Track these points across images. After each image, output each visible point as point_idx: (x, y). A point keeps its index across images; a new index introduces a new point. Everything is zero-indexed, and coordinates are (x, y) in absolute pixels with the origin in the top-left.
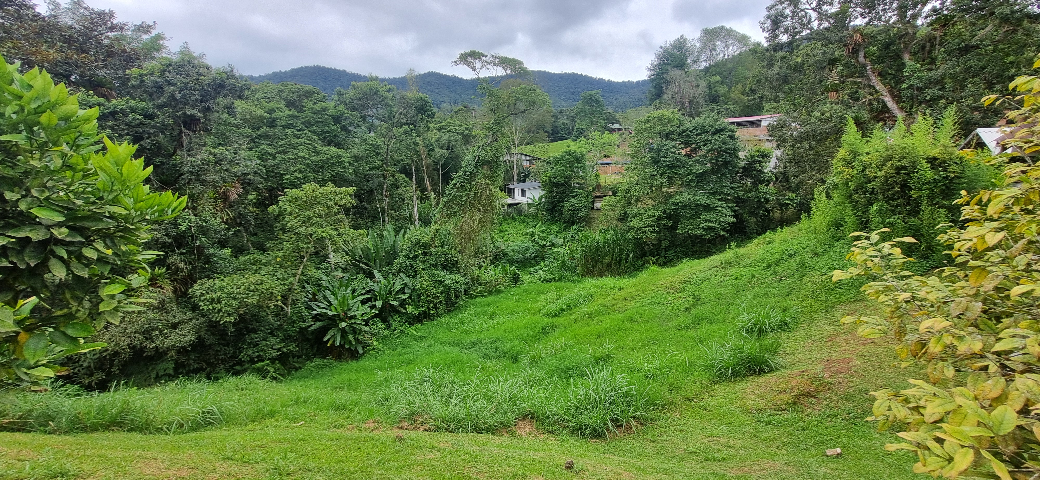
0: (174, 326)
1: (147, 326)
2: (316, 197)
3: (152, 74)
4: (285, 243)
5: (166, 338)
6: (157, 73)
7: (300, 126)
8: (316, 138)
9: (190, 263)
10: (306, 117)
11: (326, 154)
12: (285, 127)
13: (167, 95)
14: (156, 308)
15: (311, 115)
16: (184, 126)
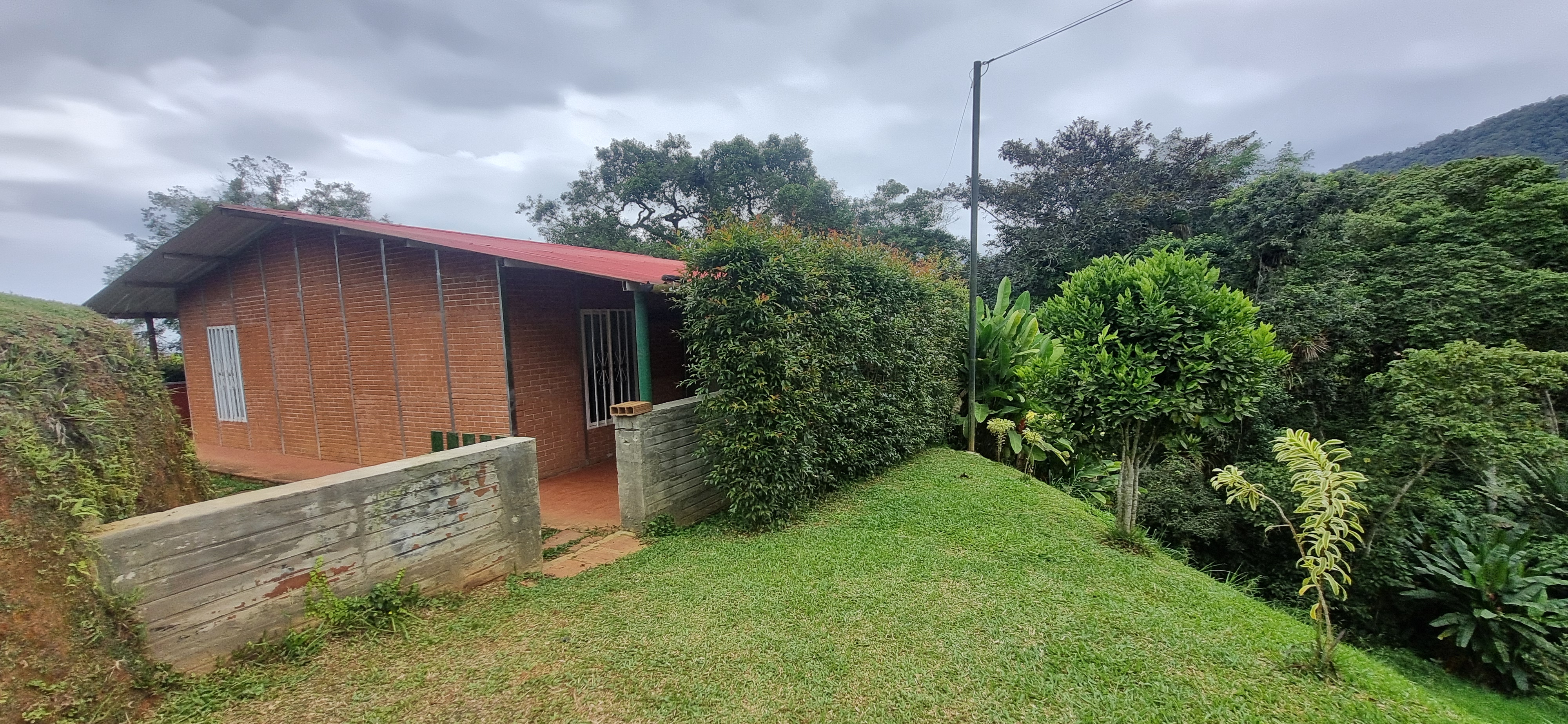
0: (1196, 510)
1: (1169, 499)
2: (1471, 365)
3: (1238, 202)
4: (1384, 436)
5: (1186, 520)
6: (1245, 200)
7: (1467, 236)
8: (1505, 254)
9: (1231, 438)
10: (1489, 217)
11: (1523, 284)
12: (1433, 241)
13: (1250, 225)
14: (1181, 482)
15: (1503, 212)
16: (1263, 261)
